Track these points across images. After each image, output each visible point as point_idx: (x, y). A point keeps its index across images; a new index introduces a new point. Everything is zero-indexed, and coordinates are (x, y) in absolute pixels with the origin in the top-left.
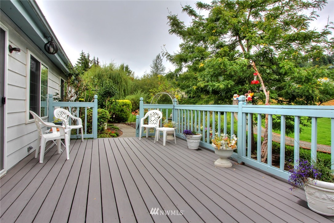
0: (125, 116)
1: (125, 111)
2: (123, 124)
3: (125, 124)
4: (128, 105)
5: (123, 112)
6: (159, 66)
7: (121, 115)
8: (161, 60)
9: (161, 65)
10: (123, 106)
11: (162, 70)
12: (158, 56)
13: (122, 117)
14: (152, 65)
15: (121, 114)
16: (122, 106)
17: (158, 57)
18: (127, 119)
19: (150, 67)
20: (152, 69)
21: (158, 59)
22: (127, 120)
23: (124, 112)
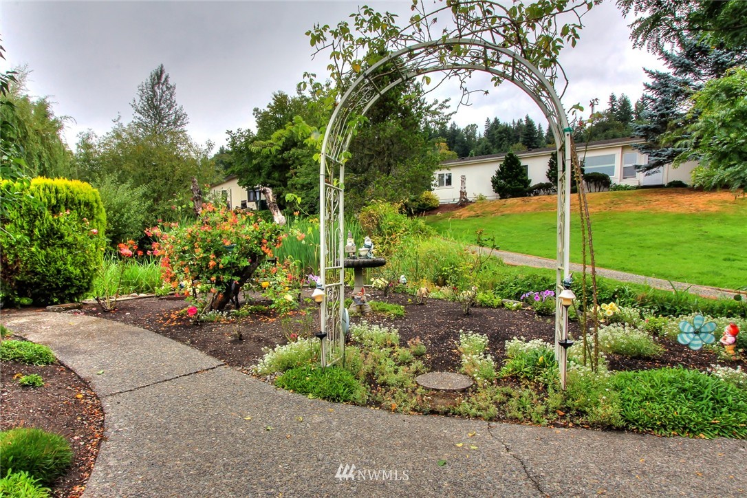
0: (73, 264)
1: (70, 239)
2: (66, 314)
3: (79, 308)
4: (87, 204)
5: (62, 246)
6: (163, 106)
7: (49, 260)
8: (168, 88)
9: (170, 106)
10: (55, 210)
11: (175, 122)
12: (157, 74)
13: (59, 271)
14: (137, 102)
15: (47, 256)
16: (47, 213)
17: (159, 77)
18: (89, 282)
19: (133, 110)
20: (138, 115)
21: (159, 83)
22: (87, 290)
23: (69, 246)
